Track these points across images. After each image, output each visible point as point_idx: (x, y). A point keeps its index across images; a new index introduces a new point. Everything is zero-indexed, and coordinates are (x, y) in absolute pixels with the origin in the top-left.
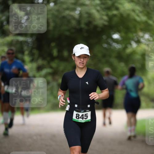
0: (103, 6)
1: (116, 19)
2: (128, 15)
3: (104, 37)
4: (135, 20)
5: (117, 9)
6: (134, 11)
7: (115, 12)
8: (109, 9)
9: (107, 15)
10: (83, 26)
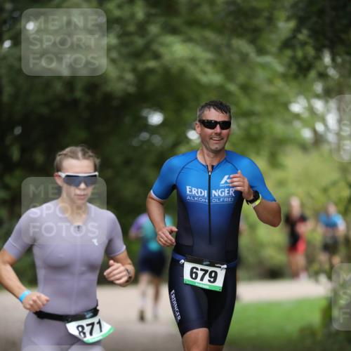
0: (125, 51)
1: (153, 80)
2: (182, 71)
3: (128, 120)
4: (197, 83)
5: (157, 56)
6: (194, 60)
7: (152, 64)
8: (138, 55)
9: (134, 70)
10: (79, 94)
